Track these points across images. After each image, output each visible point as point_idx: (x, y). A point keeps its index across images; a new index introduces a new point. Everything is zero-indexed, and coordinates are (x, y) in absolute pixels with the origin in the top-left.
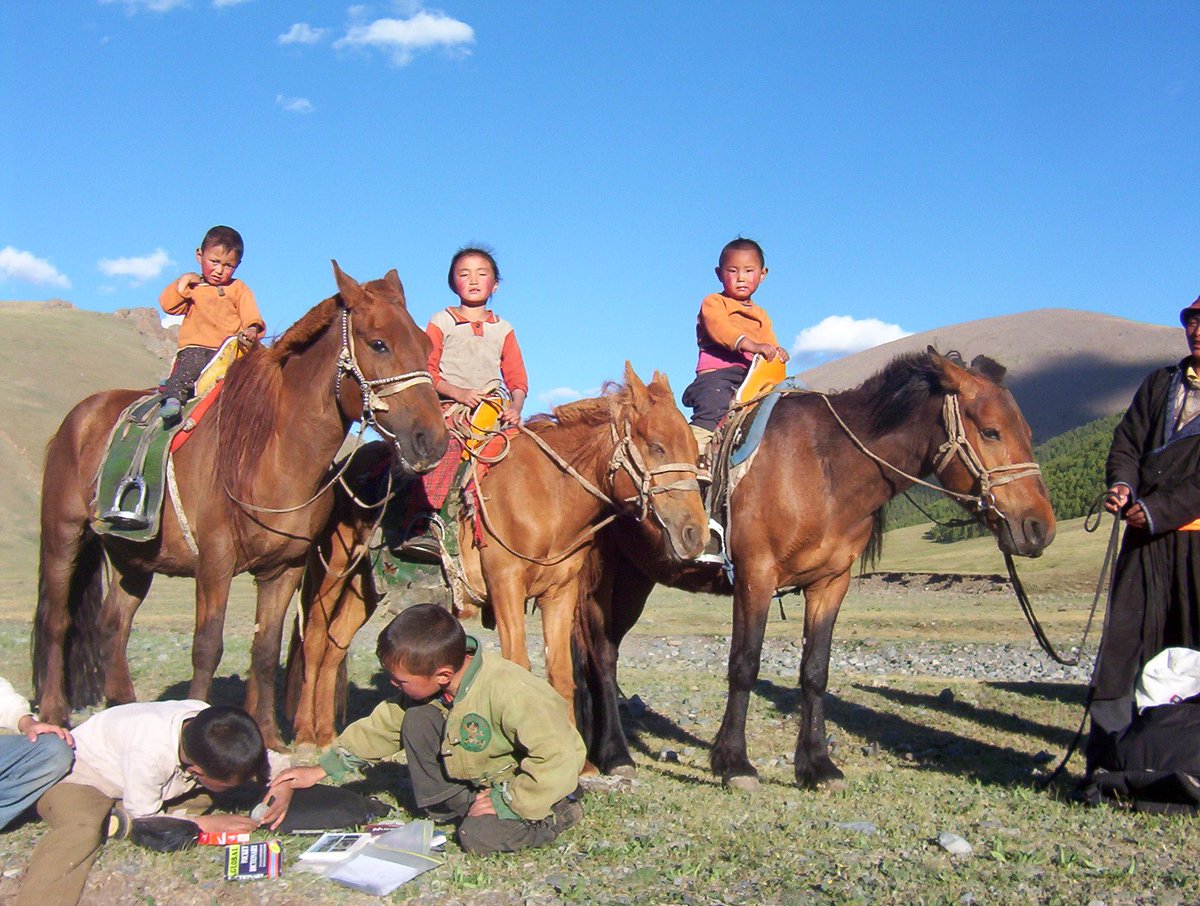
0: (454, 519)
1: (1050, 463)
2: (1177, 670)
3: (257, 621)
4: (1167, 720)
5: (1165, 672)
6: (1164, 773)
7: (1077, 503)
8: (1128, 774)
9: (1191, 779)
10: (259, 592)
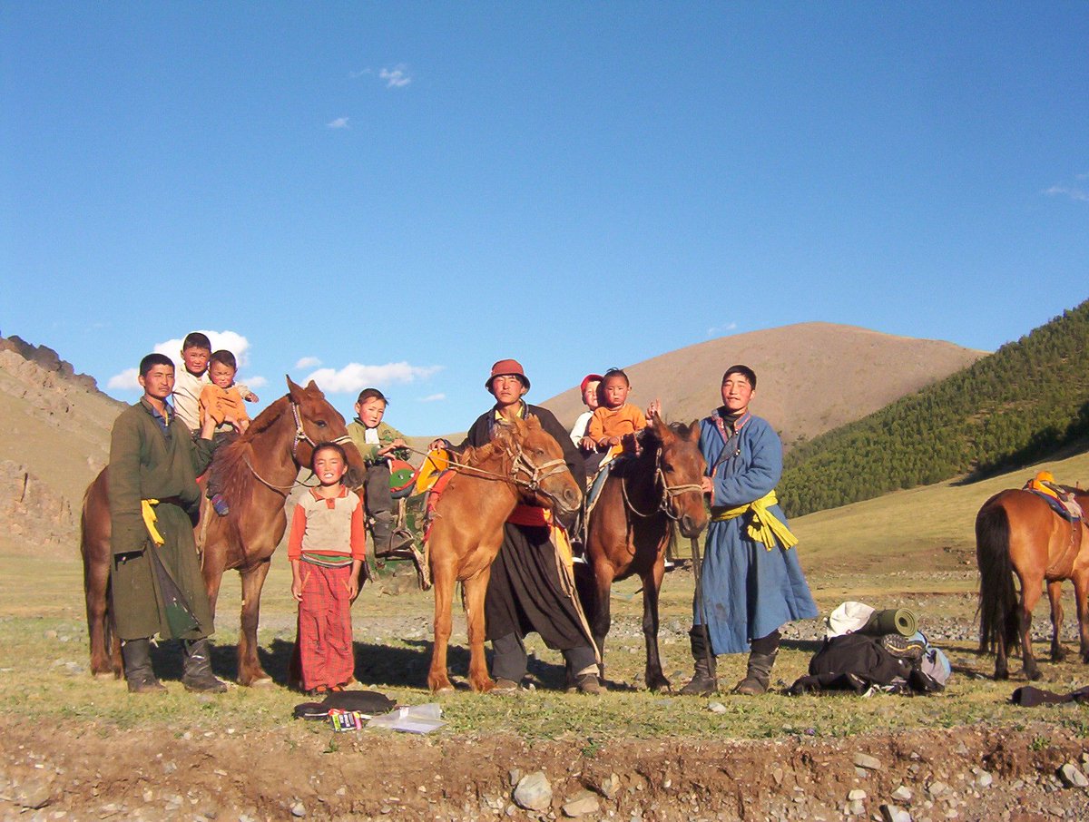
0: (419, 530)
1: (813, 459)
2: (850, 614)
3: (243, 599)
4: (841, 644)
5: (843, 616)
6: (840, 674)
7: (837, 493)
8: (820, 676)
9: (853, 676)
10: (243, 581)
